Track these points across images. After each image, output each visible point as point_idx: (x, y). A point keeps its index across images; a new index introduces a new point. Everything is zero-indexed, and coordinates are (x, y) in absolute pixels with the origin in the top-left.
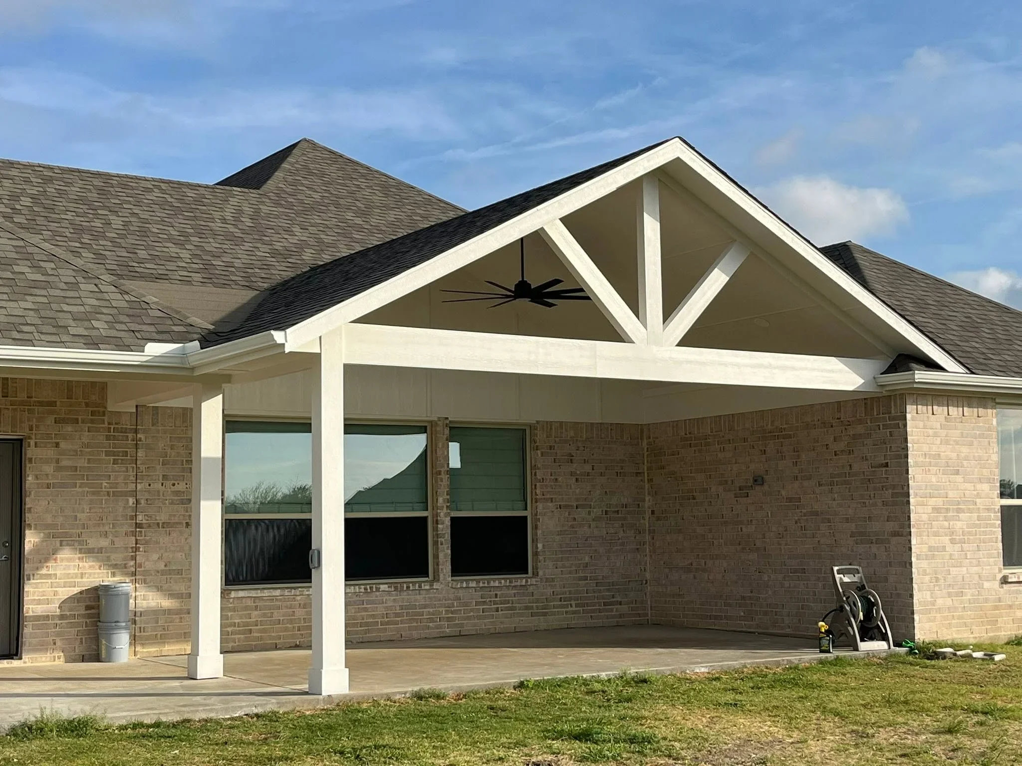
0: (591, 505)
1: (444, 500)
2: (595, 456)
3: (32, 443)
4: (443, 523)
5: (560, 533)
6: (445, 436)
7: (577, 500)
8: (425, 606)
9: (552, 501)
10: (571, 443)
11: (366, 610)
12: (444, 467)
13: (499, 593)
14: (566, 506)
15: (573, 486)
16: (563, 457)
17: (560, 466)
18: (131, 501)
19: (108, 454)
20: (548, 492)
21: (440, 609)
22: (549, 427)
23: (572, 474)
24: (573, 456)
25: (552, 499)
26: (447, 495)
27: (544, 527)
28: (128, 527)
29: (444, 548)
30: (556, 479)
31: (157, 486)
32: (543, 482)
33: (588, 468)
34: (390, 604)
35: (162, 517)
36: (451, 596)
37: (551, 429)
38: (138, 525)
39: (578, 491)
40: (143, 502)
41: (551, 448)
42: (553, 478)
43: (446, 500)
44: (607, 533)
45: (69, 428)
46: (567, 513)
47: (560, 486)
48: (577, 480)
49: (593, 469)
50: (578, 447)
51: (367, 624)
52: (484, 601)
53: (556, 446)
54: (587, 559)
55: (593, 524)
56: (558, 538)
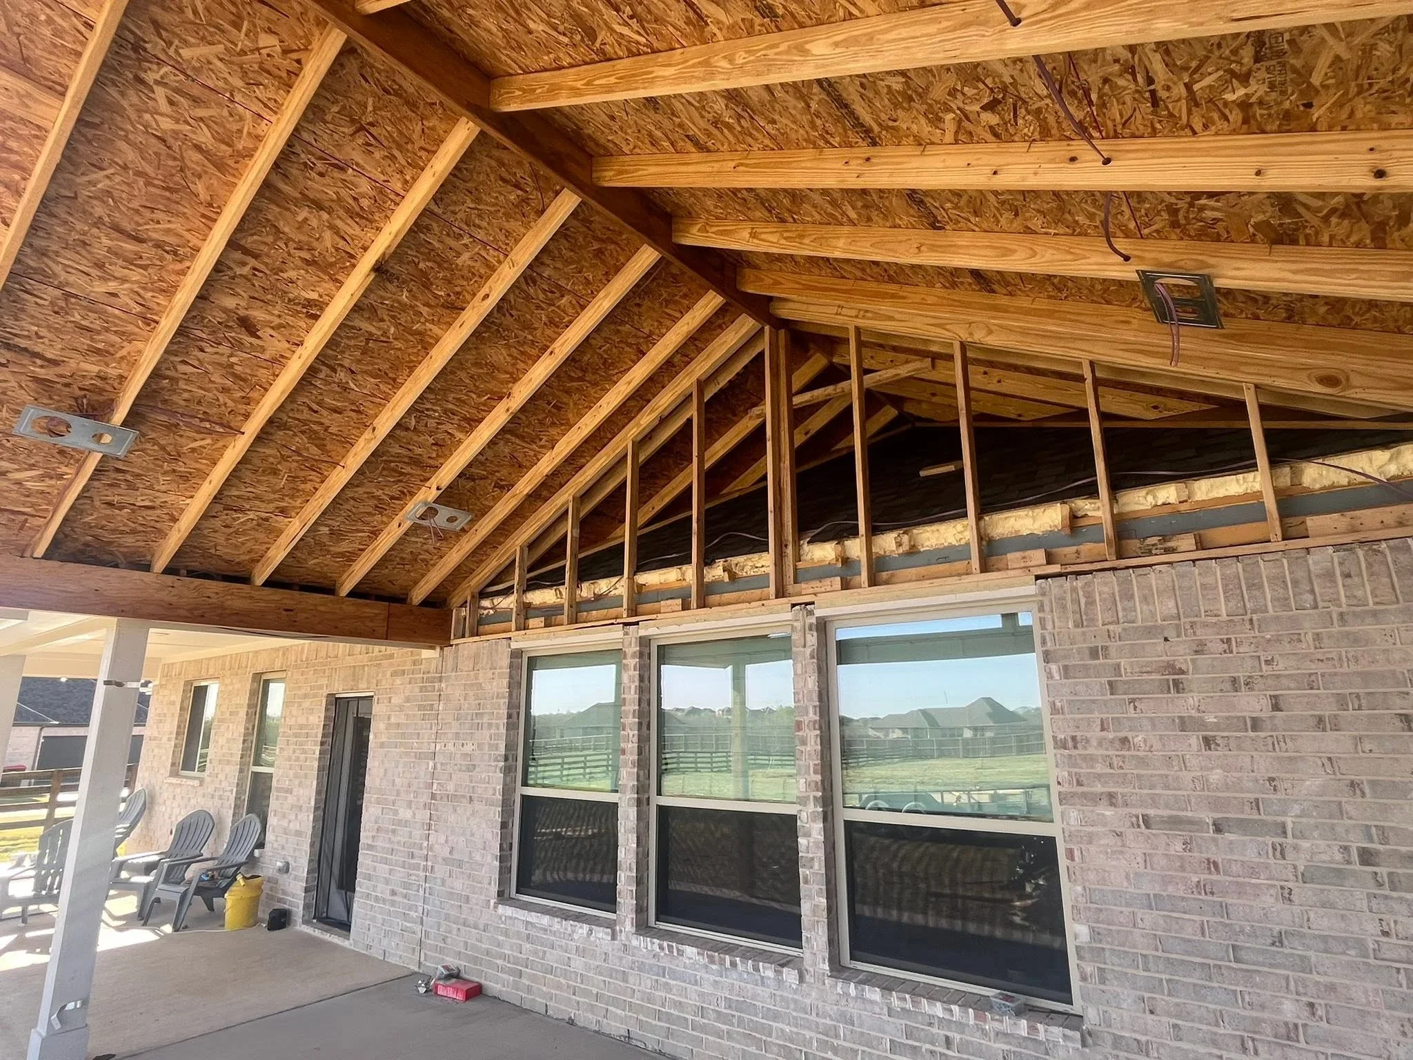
0: (1284, 826)
1: (808, 784)
2: (1281, 666)
3: (376, 698)
4: (808, 835)
5: (1153, 902)
6: (808, 651)
7: (1216, 804)
8: (776, 1017)
9: (1112, 804)
10: (1171, 634)
11: (669, 989)
12: (807, 714)
13: (956, 1037)
14: (1175, 823)
15: (1193, 762)
16: (1145, 677)
17: (1132, 701)
18: (431, 764)
19: (420, 708)
20: (1099, 776)
21: (808, 1034)
22: (1083, 601)
23: (1184, 724)
24: (1182, 672)
25: (1111, 797)
26: (815, 772)
27: (1092, 876)
28: (425, 798)
29: (810, 890)
30: (1124, 741)
31: (450, 747)
32: (1075, 747)
33: (1253, 704)
34: (707, 989)
35: (451, 788)
36: (832, 1009)
37: (1091, 603)
38: (433, 796)
39: (1216, 776)
40: (439, 766)
41: (1094, 653)
42: (1111, 735)
43: (813, 785)
44: (1386, 934)
45: (398, 681)
46: (1179, 847)
47: (1143, 762)
48: (1208, 742)
49: (1276, 707)
50: (1202, 644)
51: (669, 1018)
52: (915, 1047)
53: (1114, 645)
54: (1290, 1010)
55: (1304, 893)
56: (1148, 918)
